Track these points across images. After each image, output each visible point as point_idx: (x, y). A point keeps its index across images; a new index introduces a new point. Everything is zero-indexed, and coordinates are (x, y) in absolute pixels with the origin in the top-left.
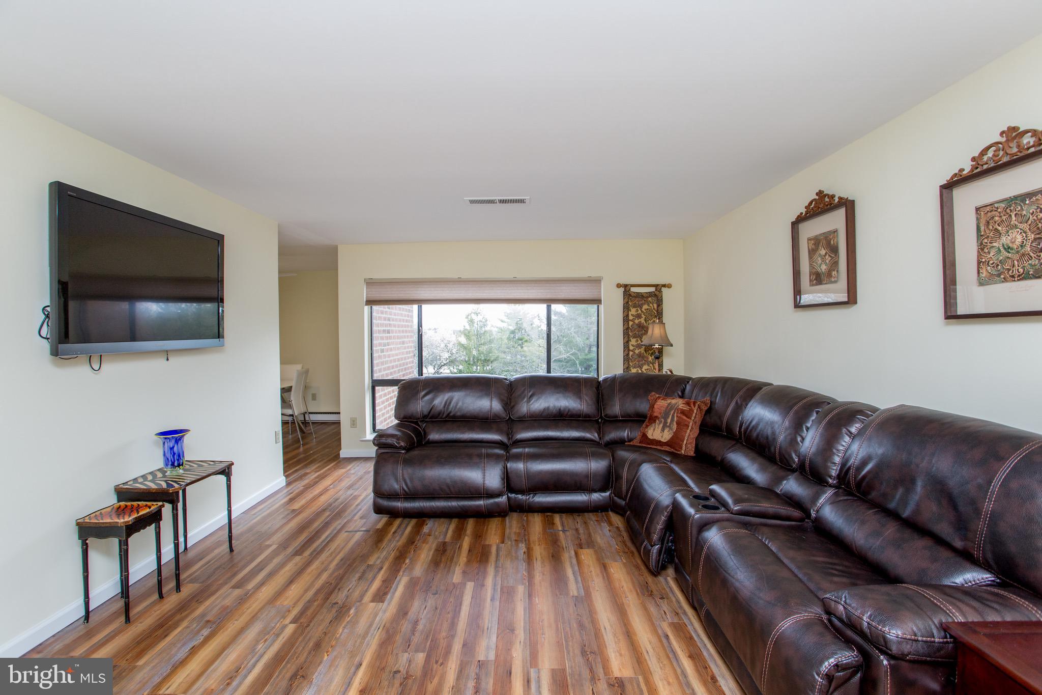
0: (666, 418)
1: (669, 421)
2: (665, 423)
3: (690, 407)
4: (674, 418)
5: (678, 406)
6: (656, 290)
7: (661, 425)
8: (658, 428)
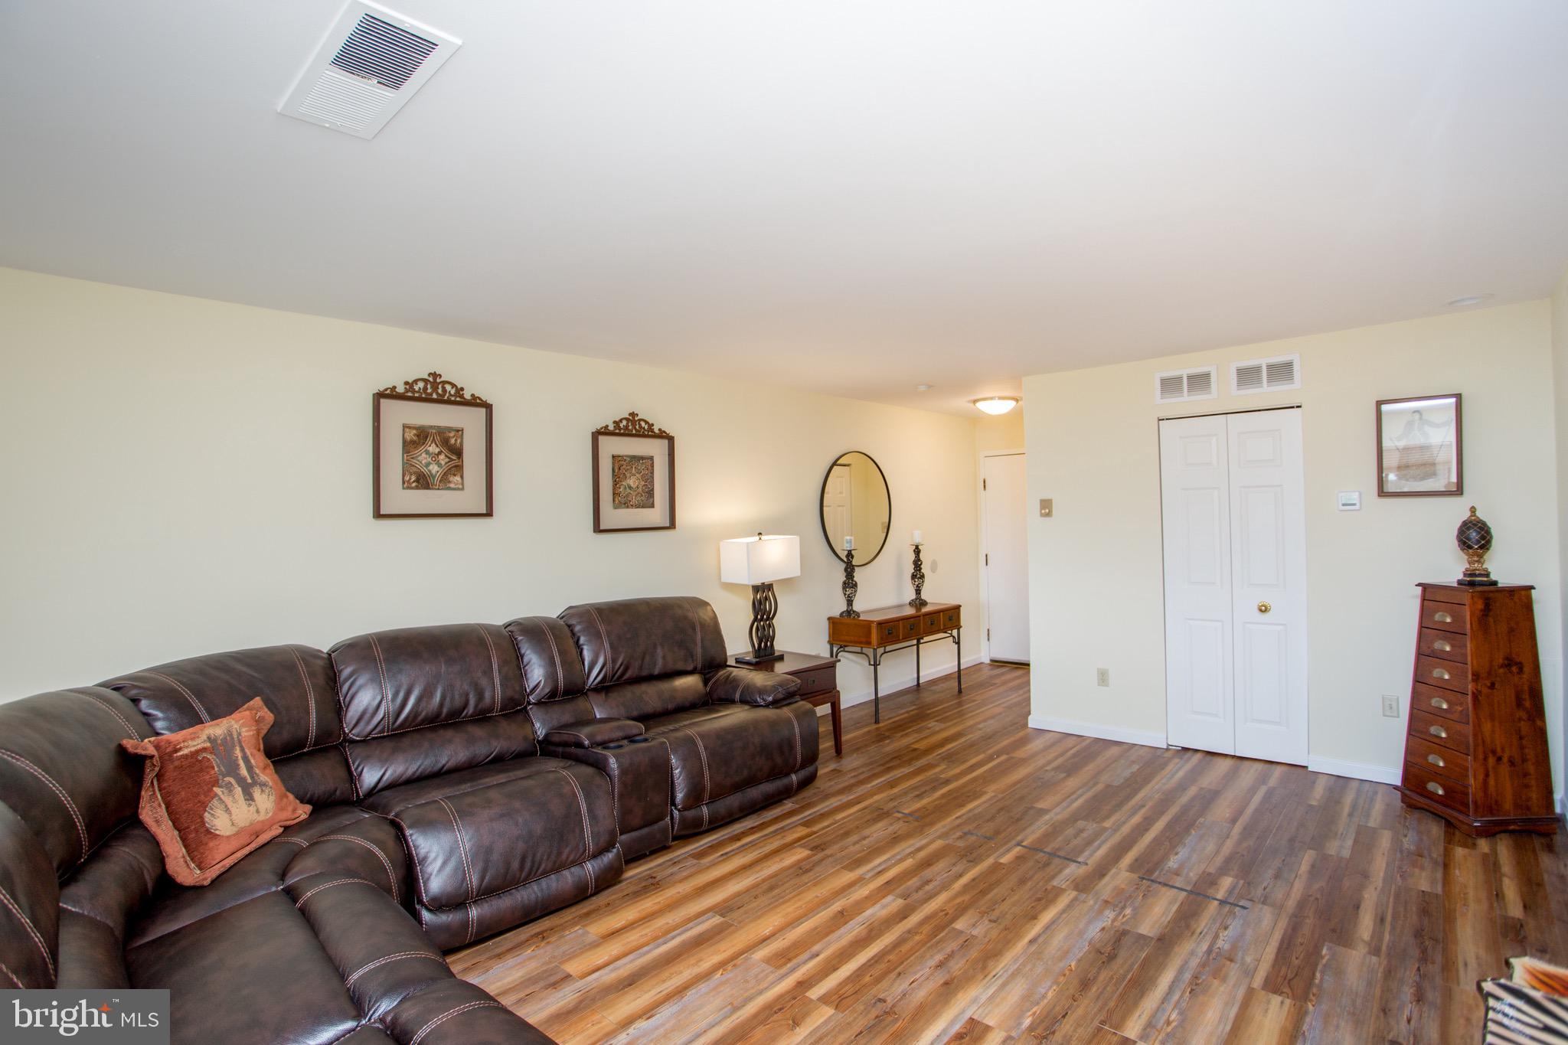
0: (233, 770)
1: (244, 772)
7: (238, 790)
8: (235, 801)
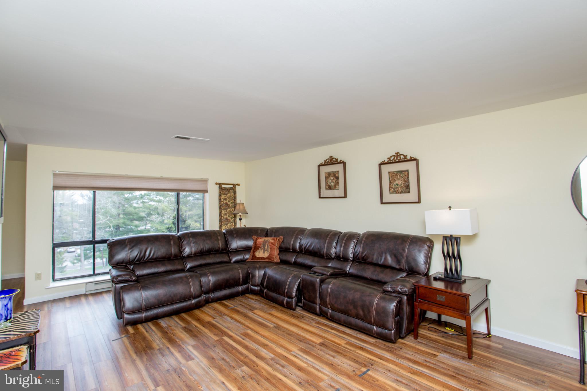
0: (264, 247)
2: (264, 249)
3: (275, 240)
4: (268, 246)
5: (269, 241)
6: (233, 186)
8: (261, 252)
